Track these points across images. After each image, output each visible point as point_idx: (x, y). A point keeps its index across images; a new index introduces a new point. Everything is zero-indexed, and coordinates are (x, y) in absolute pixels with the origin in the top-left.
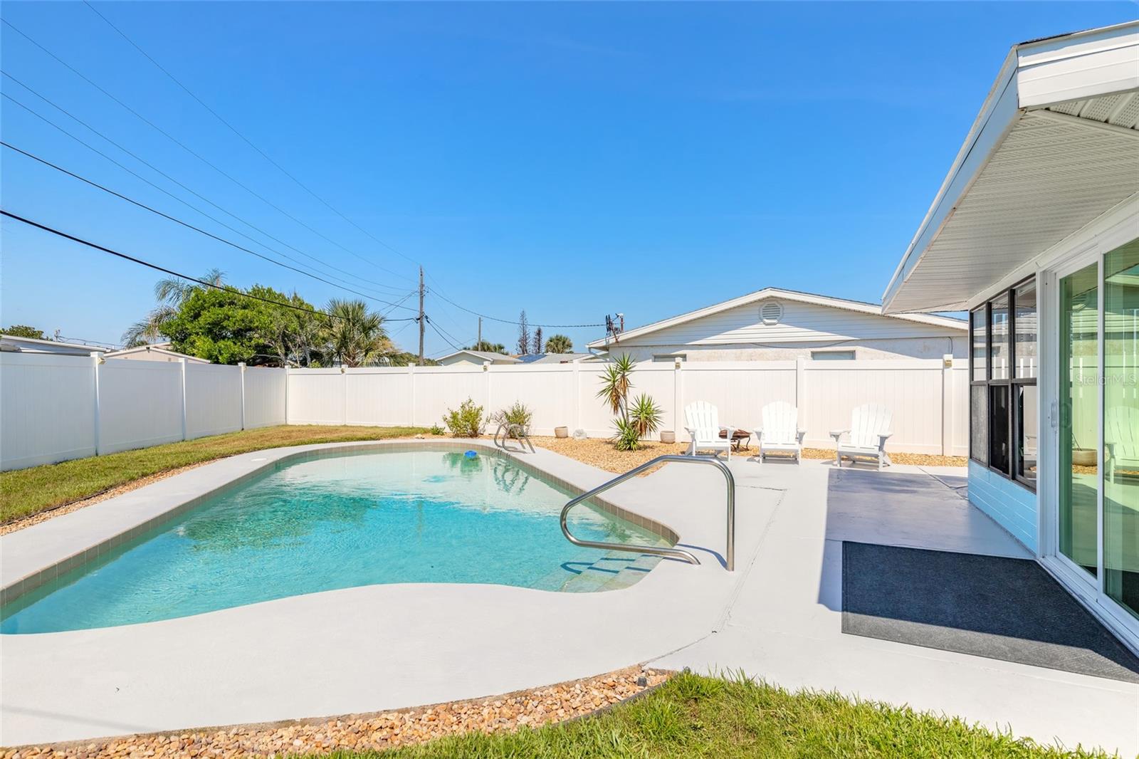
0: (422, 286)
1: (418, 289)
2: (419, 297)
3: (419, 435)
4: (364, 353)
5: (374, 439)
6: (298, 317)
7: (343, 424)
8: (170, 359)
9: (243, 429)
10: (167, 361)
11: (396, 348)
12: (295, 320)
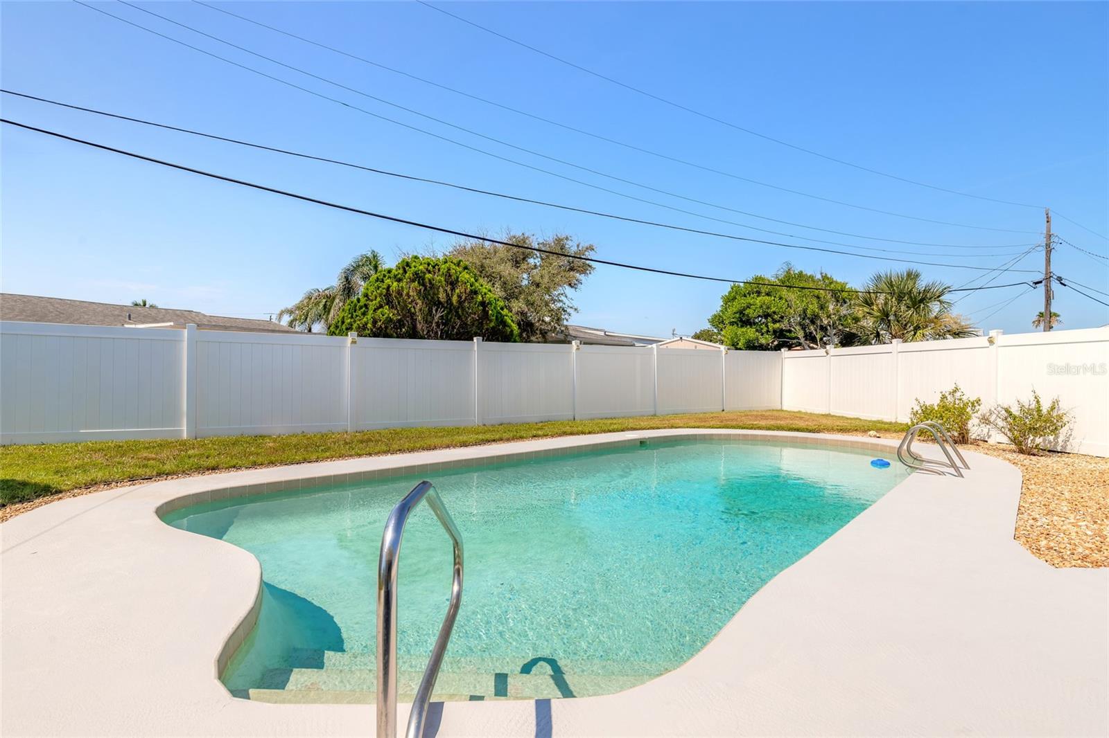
0: (1049, 236)
1: (1043, 241)
2: (1044, 253)
3: (872, 433)
4: (913, 333)
5: (810, 431)
6: (818, 297)
7: (827, 413)
8: (696, 347)
9: (723, 410)
10: (694, 348)
11: (963, 324)
12: (815, 301)
